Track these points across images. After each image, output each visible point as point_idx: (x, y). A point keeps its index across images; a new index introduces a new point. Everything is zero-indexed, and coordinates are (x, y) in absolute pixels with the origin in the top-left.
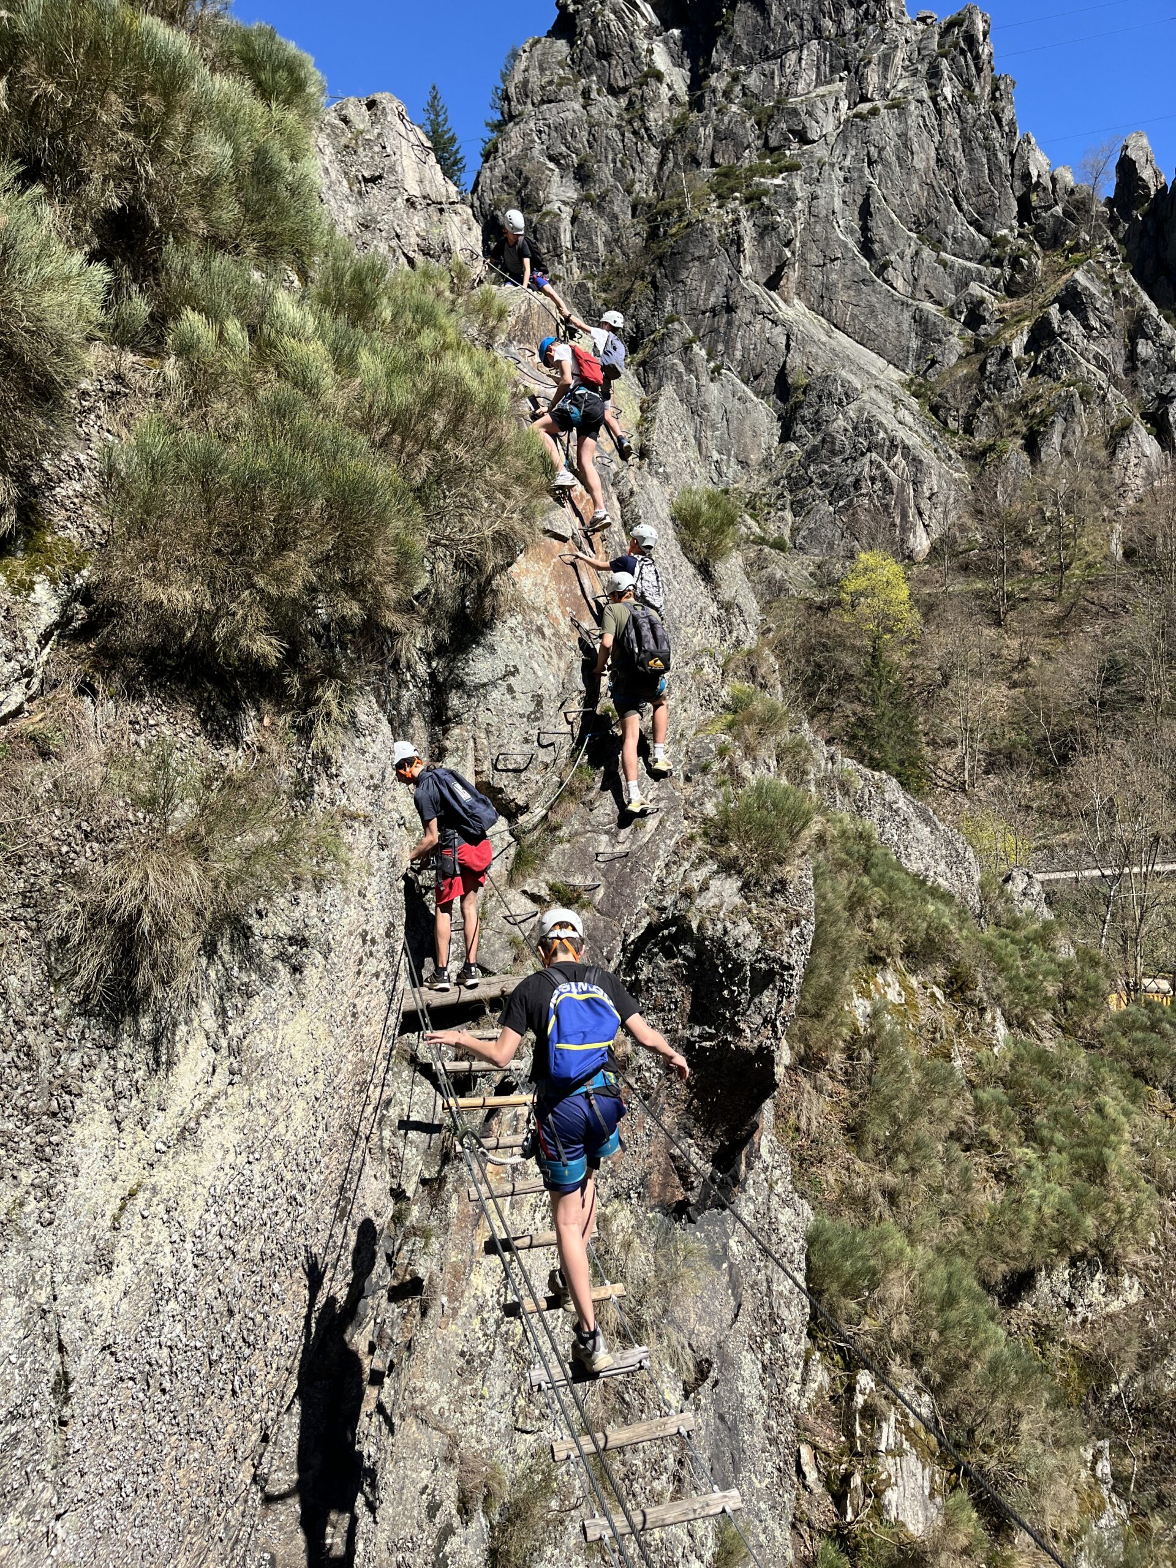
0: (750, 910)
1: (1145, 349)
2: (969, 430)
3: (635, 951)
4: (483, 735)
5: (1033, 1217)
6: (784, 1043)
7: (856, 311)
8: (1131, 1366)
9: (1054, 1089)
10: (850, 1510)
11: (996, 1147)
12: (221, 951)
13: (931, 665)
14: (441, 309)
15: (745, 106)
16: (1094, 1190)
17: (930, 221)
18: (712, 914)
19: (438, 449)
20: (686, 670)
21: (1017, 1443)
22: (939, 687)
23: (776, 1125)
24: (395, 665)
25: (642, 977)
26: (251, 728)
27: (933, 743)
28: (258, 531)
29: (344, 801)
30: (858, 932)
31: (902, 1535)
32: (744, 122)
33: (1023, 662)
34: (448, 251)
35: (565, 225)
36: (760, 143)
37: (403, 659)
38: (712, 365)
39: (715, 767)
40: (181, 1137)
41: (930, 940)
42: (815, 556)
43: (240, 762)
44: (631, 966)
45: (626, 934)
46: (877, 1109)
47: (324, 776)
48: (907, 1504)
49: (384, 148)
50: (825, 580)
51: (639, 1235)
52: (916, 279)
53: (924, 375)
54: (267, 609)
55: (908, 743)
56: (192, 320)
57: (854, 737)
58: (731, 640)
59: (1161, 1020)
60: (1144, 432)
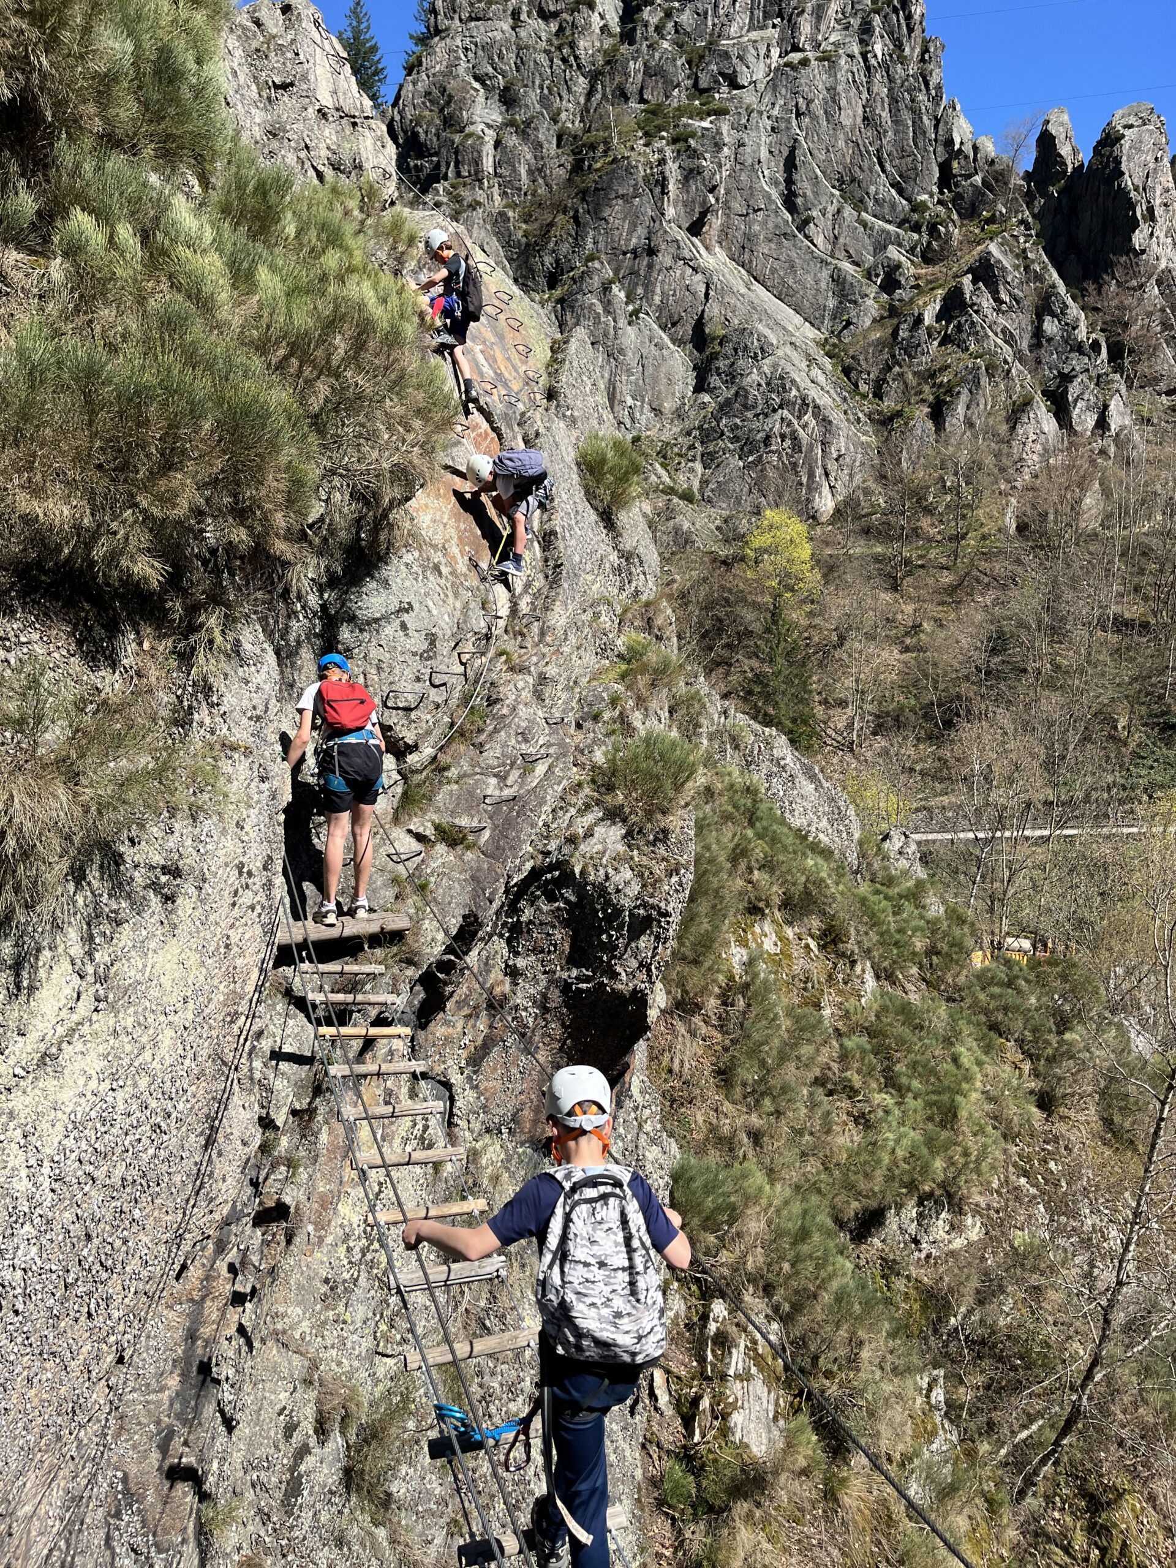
0: (632, 858)
1: (1050, 326)
2: (878, 395)
3: (517, 894)
4: (374, 671)
5: (886, 1159)
6: (659, 985)
7: (776, 265)
8: (969, 1300)
9: (915, 1039)
10: (697, 1431)
11: (857, 1092)
12: (90, 878)
13: (828, 624)
14: (349, 228)
15: (677, 44)
16: (944, 1135)
17: (853, 180)
18: (595, 860)
19: (337, 376)
20: (584, 617)
21: (858, 1370)
22: (835, 647)
23: (649, 1067)
24: (285, 594)
25: (524, 919)
26: (129, 650)
27: (825, 702)
28: (144, 448)
29: (225, 730)
30: (740, 882)
31: (745, 1456)
32: (674, 60)
33: (916, 628)
34: (359, 167)
35: (488, 149)
36: (690, 82)
37: (294, 589)
38: (630, 308)
39: (606, 716)
40: (42, 1063)
41: (807, 893)
42: (722, 510)
43: (117, 686)
44: (513, 908)
45: (509, 877)
46: (747, 1053)
47: (204, 704)
48: (752, 1426)
49: (297, 54)
50: (730, 534)
51: (507, 1169)
52: (836, 238)
53: (838, 336)
54: (151, 530)
55: (801, 701)
56: (82, 221)
57: (750, 693)
58: (630, 590)
59: (1017, 977)
60: (1044, 409)
